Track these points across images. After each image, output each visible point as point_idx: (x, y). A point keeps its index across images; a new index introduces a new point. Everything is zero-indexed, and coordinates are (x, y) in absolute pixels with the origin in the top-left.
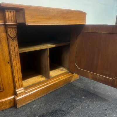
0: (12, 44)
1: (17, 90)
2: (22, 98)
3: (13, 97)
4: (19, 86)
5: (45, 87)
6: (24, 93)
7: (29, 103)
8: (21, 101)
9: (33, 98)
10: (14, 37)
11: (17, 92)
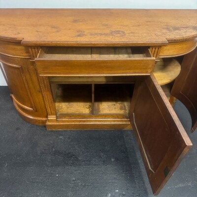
1: (49, 116)
2: (52, 125)
3: (44, 119)
9: (65, 129)
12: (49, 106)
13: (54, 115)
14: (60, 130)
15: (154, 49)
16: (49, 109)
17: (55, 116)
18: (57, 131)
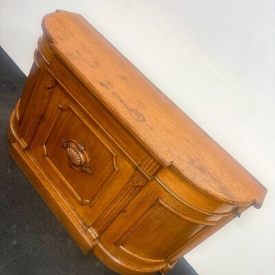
1: (22, 139)
4: (27, 138)
7: (16, 164)
10: (48, 86)
12: (29, 128)
13: (27, 142)
15: (152, 161)
16: (28, 132)
17: (27, 145)
18: (14, 161)
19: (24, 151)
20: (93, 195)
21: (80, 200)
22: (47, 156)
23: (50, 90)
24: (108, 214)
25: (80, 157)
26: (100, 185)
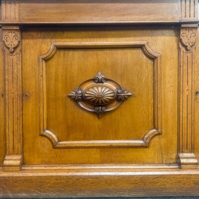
0: (9, 61)
2: (9, 177)
4: (13, 149)
5: (70, 174)
6: (18, 169)
8: (5, 184)
9: (34, 192)
10: (13, 46)
11: (6, 160)
12: (11, 130)
14: (24, 195)
16: (11, 137)
17: (19, 157)
19: (21, 170)
20: (151, 117)
21: (141, 142)
22: (59, 141)
23: (18, 50)
24: (185, 115)
25: (107, 87)
26: (151, 96)
